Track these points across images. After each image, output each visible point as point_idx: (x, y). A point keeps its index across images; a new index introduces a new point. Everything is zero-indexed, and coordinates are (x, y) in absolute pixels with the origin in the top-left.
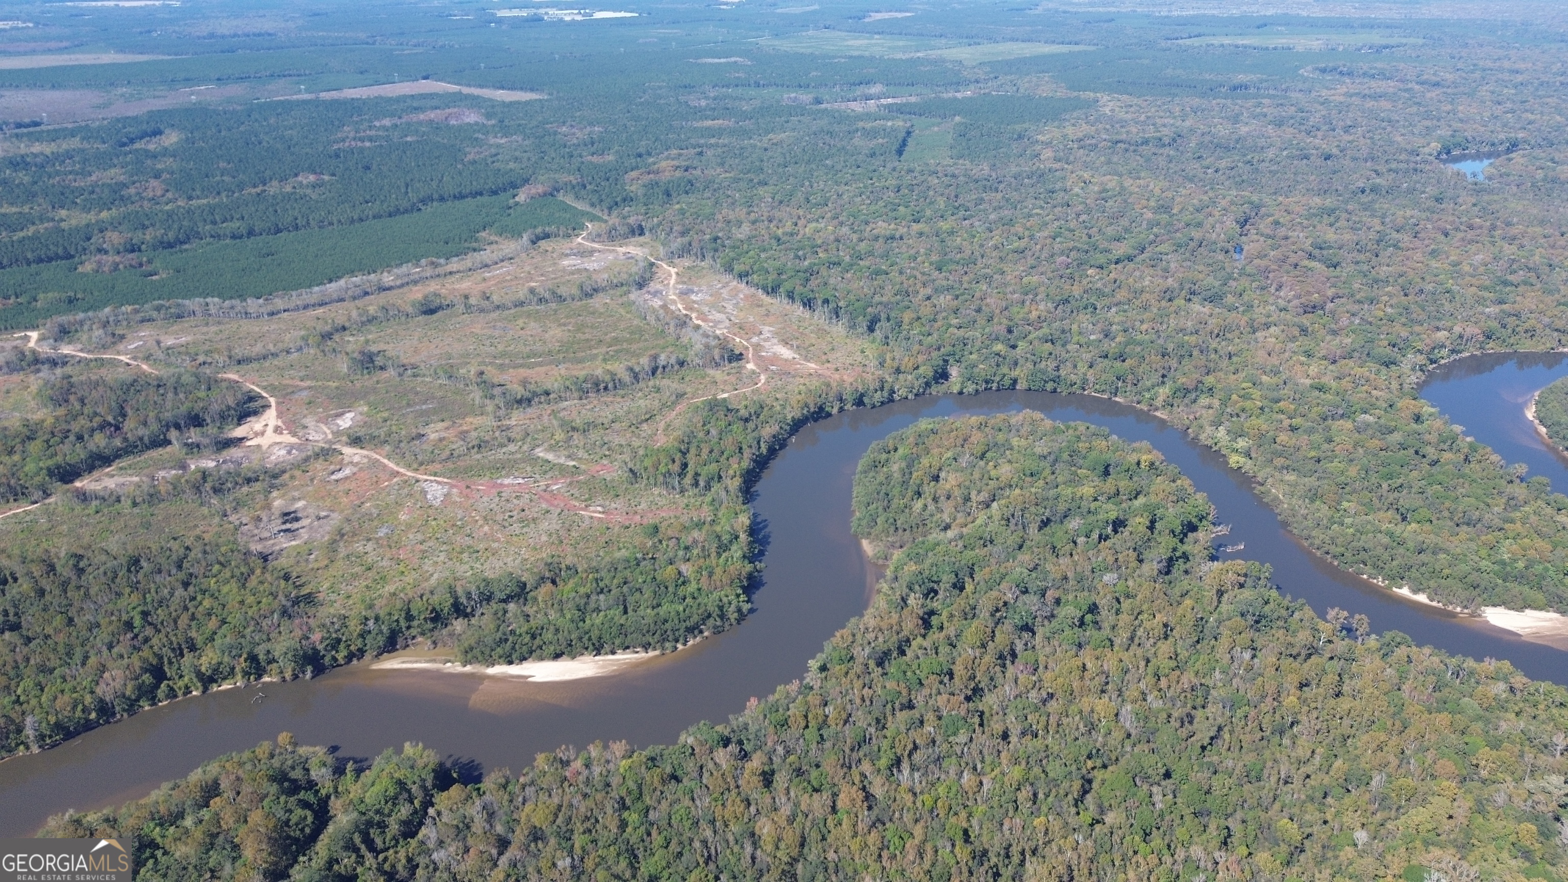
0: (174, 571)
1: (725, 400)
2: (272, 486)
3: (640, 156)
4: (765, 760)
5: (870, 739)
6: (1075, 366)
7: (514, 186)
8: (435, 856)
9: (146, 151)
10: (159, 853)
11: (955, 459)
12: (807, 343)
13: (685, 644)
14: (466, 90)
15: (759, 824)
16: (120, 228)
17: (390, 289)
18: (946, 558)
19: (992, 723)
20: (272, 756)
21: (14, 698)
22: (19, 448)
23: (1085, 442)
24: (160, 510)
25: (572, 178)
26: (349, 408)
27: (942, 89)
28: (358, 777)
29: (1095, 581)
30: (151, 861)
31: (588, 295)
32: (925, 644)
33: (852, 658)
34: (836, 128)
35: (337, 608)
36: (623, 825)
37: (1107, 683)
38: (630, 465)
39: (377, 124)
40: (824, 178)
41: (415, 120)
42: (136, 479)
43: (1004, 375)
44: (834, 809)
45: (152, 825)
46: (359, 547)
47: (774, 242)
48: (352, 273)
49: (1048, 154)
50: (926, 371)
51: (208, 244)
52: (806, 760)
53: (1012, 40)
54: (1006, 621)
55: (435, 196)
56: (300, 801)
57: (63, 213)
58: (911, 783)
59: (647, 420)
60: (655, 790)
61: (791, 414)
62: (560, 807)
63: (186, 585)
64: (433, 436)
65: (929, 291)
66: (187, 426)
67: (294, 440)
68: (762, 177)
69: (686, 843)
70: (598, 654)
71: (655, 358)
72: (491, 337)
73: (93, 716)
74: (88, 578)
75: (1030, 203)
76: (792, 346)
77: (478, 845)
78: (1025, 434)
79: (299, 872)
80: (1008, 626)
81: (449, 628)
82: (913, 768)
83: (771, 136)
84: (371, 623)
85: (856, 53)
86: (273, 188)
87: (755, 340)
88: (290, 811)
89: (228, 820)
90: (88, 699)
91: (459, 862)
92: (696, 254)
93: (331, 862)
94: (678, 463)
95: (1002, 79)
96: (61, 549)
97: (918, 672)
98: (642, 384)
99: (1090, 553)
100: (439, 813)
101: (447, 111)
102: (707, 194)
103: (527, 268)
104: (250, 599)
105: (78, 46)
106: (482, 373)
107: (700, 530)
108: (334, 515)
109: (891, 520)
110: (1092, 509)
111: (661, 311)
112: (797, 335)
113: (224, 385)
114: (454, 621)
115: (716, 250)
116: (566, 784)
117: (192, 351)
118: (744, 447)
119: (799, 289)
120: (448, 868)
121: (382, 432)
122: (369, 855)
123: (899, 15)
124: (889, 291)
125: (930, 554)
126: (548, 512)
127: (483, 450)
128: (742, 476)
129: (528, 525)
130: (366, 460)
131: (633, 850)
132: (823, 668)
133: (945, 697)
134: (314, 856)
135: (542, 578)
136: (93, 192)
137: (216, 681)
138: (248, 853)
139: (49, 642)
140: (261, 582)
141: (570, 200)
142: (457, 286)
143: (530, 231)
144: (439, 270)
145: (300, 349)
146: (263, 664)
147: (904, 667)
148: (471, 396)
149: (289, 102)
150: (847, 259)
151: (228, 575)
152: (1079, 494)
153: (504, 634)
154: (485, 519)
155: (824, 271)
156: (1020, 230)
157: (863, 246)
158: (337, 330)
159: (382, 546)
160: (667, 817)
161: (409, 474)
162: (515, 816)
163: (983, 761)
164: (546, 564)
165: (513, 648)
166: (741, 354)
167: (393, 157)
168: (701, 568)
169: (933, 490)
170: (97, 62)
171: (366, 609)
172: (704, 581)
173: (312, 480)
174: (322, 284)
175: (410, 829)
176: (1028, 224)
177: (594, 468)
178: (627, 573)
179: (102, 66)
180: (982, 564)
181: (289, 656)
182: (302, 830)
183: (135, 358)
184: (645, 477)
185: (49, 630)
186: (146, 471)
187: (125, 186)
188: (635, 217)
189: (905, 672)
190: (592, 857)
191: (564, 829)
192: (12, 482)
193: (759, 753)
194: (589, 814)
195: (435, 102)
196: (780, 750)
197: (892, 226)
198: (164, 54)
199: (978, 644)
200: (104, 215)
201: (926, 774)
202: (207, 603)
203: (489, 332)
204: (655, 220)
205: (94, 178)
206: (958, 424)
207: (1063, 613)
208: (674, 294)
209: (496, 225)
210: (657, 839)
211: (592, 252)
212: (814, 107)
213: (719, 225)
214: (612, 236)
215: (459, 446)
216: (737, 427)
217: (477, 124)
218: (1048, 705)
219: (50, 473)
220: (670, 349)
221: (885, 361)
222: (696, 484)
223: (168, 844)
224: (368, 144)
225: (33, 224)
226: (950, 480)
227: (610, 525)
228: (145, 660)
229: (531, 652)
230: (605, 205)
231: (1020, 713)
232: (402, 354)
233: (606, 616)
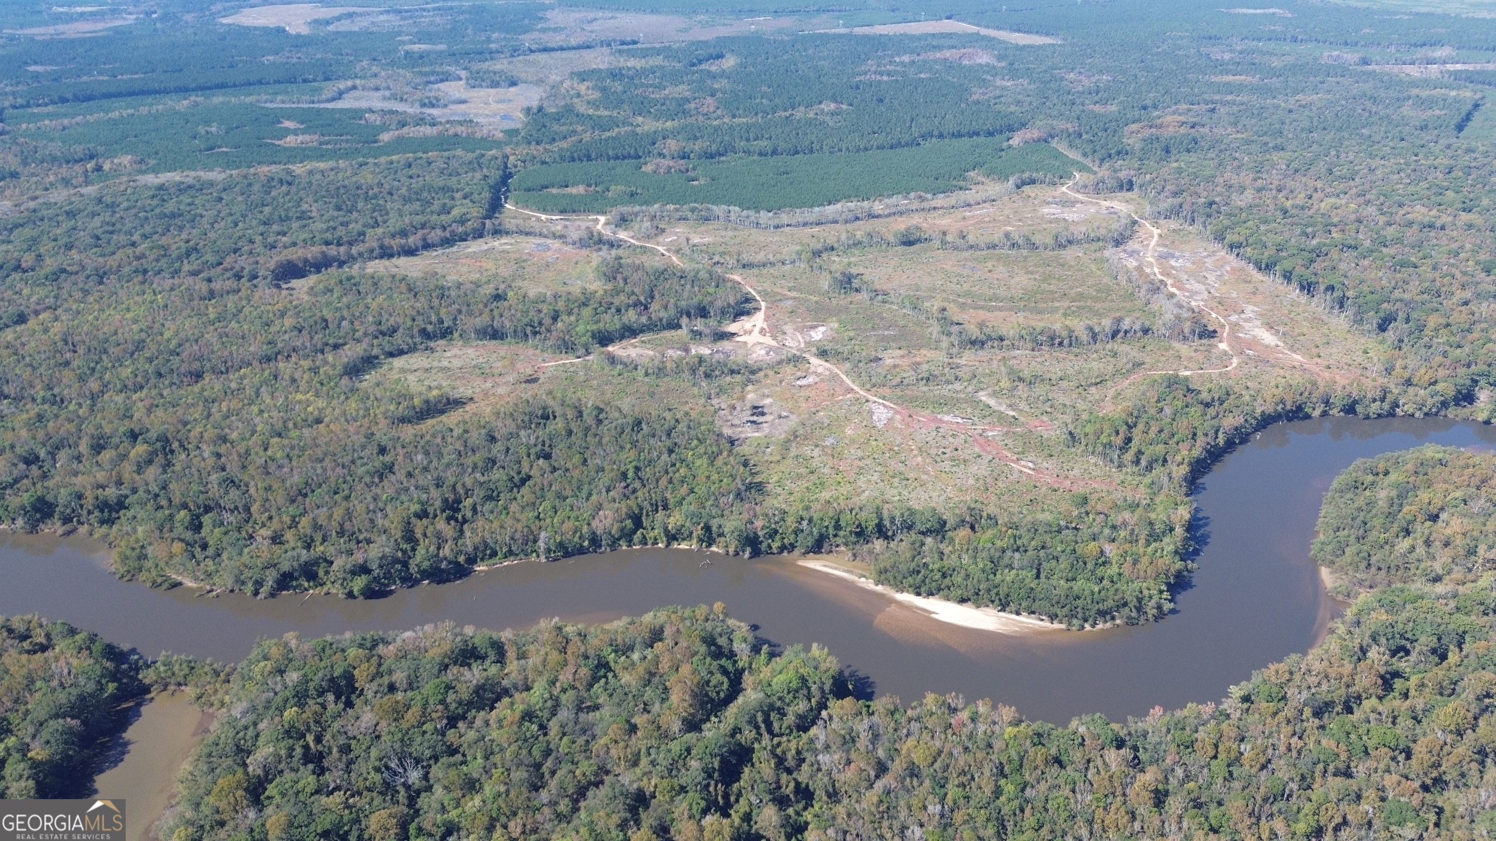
0: (664, 438)
1: (1186, 378)
2: (749, 381)
3: (1145, 108)
4: (1161, 777)
5: (1290, 796)
7: (1011, 129)
8: (820, 757)
9: (709, 72)
10: (610, 675)
11: (1465, 502)
12: (1297, 331)
13: (1093, 626)
14: (984, 31)
16: (678, 137)
17: (878, 217)
18: (1429, 616)
19: (1453, 827)
20: (707, 620)
21: (536, 514)
22: (576, 311)
24: (664, 383)
25: (1069, 126)
26: (823, 322)
28: (770, 660)
30: (603, 680)
31: (1061, 246)
32: (1381, 708)
33: (1284, 698)
34: (1382, 93)
35: (780, 502)
36: (998, 792)
38: (1071, 427)
39: (897, 59)
40: (1357, 149)
41: (931, 57)
42: (651, 353)
45: (609, 649)
46: (807, 450)
47: (1279, 215)
48: (848, 198)
50: (1446, 388)
51: (741, 158)
52: (1207, 793)
55: (936, 133)
56: (721, 666)
57: (640, 119)
59: (1097, 384)
60: (1036, 768)
61: (1262, 407)
62: (940, 753)
63: (671, 451)
64: (889, 362)
65: (1468, 295)
66: (696, 316)
67: (774, 343)
68: (1279, 141)
69: (1059, 834)
70: (1003, 610)
71: (1119, 320)
72: (958, 275)
73: (586, 543)
74: (604, 429)
76: (1278, 331)
77: (860, 762)
79: (709, 730)
81: (870, 545)
83: (1300, 96)
84: (805, 523)
85: (1424, 10)
86: (799, 113)
87: (1234, 318)
88: (712, 673)
89: (665, 665)
90: (585, 529)
91: (840, 771)
92: (1185, 218)
93: (736, 730)
94: (1121, 436)
96: (590, 400)
97: (1365, 738)
98: (1099, 346)
100: (831, 718)
101: (962, 51)
102: (1211, 155)
103: (1006, 212)
104: (715, 477)
106: (944, 309)
107: (1132, 512)
108: (793, 417)
109: (1365, 554)
111: (1135, 273)
112: (1286, 320)
113: (729, 284)
114: (875, 540)
115: (1209, 216)
116: (950, 731)
117: (711, 250)
118: (1199, 433)
119: (1299, 270)
120: (829, 773)
121: (846, 350)
122: (766, 736)
124: (1414, 287)
125: (1409, 606)
126: (979, 456)
127: (930, 383)
128: (1190, 464)
129: (958, 465)
130: (827, 373)
131: (1003, 820)
132: (1246, 699)
133: (1395, 778)
134: (723, 720)
135: (963, 521)
136: (664, 104)
137: (677, 540)
138: (674, 698)
139: (568, 474)
140: (726, 464)
141: (1063, 148)
142: (937, 222)
143: (1017, 175)
144: (925, 205)
145: (793, 262)
146: (714, 535)
147: (1348, 727)
148: (930, 329)
149: (826, 34)
150: (1367, 243)
151: (702, 451)
153: (918, 566)
154: (920, 449)
155: (1334, 254)
157: (1390, 231)
158: (826, 250)
159: (826, 454)
160: (1043, 800)
161: (862, 393)
162: (897, 746)
164: (969, 508)
165: (923, 581)
166: (1215, 332)
167: (905, 91)
168: (1126, 552)
169: (1427, 532)
171: (803, 509)
172: (1126, 569)
173: (781, 382)
174: (822, 205)
175: (804, 725)
177: (1033, 422)
178: (1047, 538)
180: (1478, 635)
181: (735, 534)
182: (718, 693)
183: (668, 250)
184: (1084, 443)
185: (569, 465)
186: (659, 348)
187: (688, 101)
188: (1127, 172)
189: (1348, 733)
190: (961, 812)
191: (940, 775)
192: (567, 337)
193: (1154, 767)
194: (967, 769)
195: (953, 42)
196: (1180, 772)
197: (1434, 212)
199: (1452, 727)
200: (669, 124)
202: (682, 471)
203: (958, 270)
204: (1148, 176)
205: (667, 92)
206: (1477, 460)
208: (1152, 256)
209: (986, 166)
210: (1030, 820)
211: (1074, 203)
212: (1359, 68)
213: (1218, 189)
214: (1098, 189)
215: (910, 376)
216: (1195, 411)
217: (988, 65)
219: (593, 336)
220: (1138, 314)
221: (1393, 368)
222: (1137, 462)
223: (617, 668)
224: (885, 78)
225: (618, 126)
226: (1452, 525)
227: (1038, 484)
228: (630, 508)
229: (939, 590)
230: (1098, 156)
232: (876, 280)
233: (1018, 575)
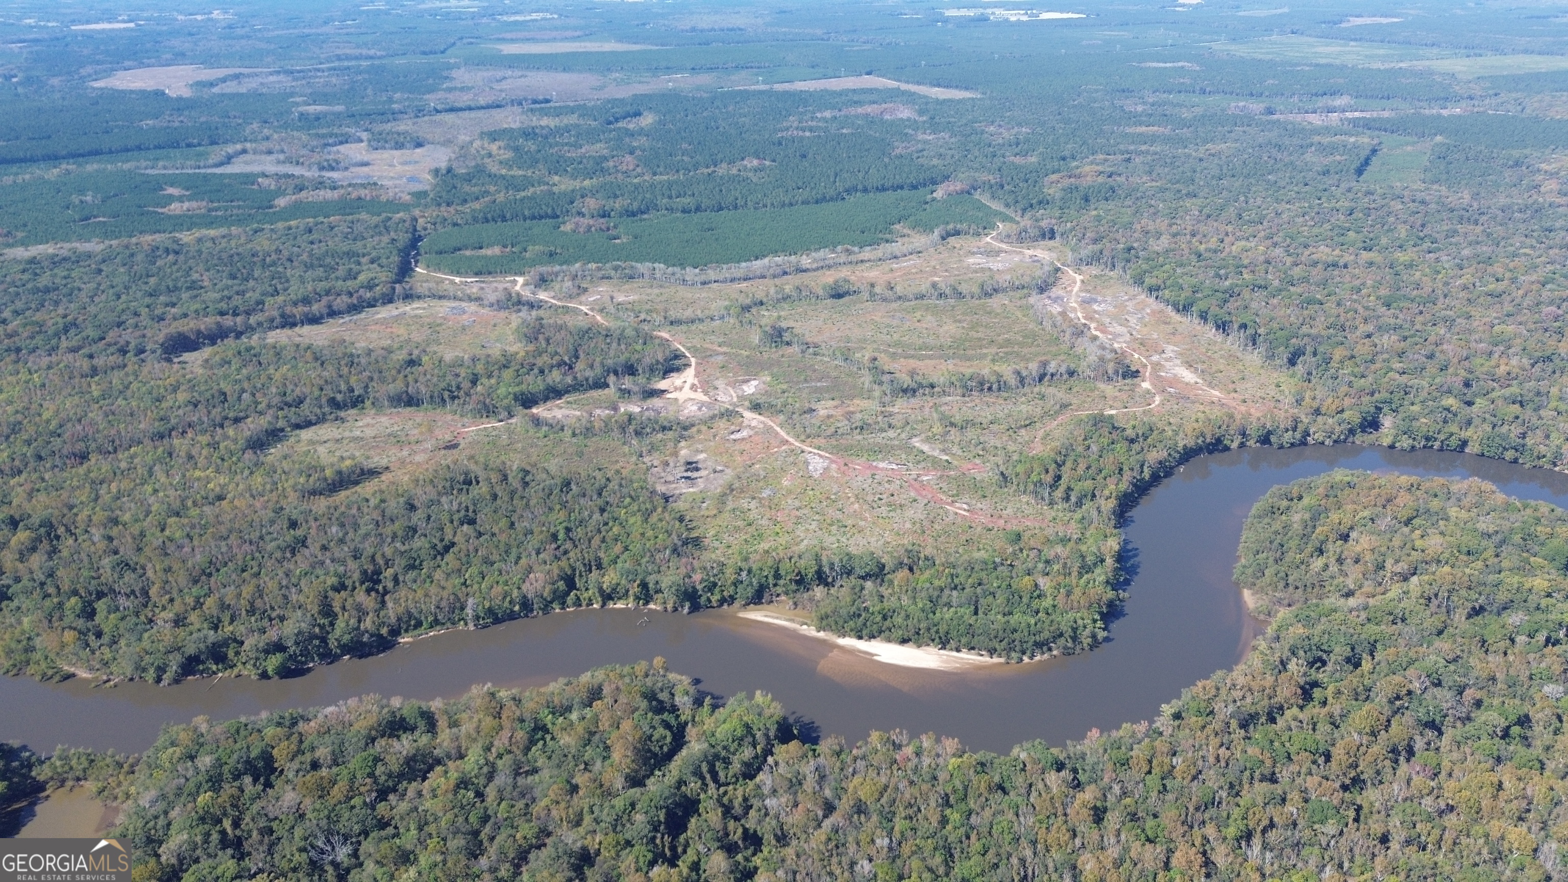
0: (595, 497)
1: (1111, 416)
2: (682, 437)
3: (1064, 159)
4: (1099, 795)
5: (1219, 803)
6: (1547, 437)
7: (934, 182)
8: (767, 802)
9: (627, 130)
10: (548, 737)
11: (1372, 520)
12: (1214, 368)
13: (1031, 658)
14: (904, 87)
15: (1082, 858)
16: (597, 196)
17: (806, 271)
18: (1343, 628)
19: (1370, 821)
20: (647, 675)
21: (462, 580)
22: (496, 373)
23: (1546, 526)
24: (593, 442)
25: (991, 177)
26: (755, 375)
27: (1425, 104)
28: (713, 711)
29: (1532, 690)
30: (541, 742)
31: (988, 295)
32: (1301, 716)
33: (1212, 712)
34: (1287, 141)
35: (717, 555)
36: (944, 821)
37: (1529, 811)
38: (1002, 468)
39: (819, 115)
40: (1264, 194)
41: (853, 113)
42: (578, 413)
43: (1452, 434)
44: (1167, 866)
45: (546, 712)
46: (744, 503)
47: (1194, 258)
48: (775, 252)
49: (1551, 185)
50: (1353, 416)
51: (664, 215)
52: (1143, 806)
53: (1526, 52)
54: (1407, 713)
55: (860, 187)
56: (663, 721)
57: (556, 178)
58: (1259, 861)
59: (1026, 426)
60: (980, 795)
61: (1185, 441)
62: (886, 787)
63: (602, 511)
64: (823, 413)
65: (1370, 328)
66: (623, 374)
67: (705, 398)
68: (1191, 188)
69: (1004, 857)
70: (943, 648)
71: (1045, 364)
72: (888, 326)
73: (517, 608)
74: (531, 491)
75: (1517, 241)
76: (1196, 369)
77: (807, 803)
78: (1468, 505)
79: (654, 784)
80: (1408, 718)
81: (810, 592)
82: (1265, 847)
83: (1209, 146)
84: (744, 574)
85: (1323, 61)
86: (722, 170)
87: (1155, 358)
88: (654, 728)
89: (605, 724)
90: (515, 593)
91: (787, 815)
92: (1106, 264)
93: (681, 783)
94: (1051, 473)
95: (1503, 96)
96: (515, 463)
97: (1287, 744)
98: (1027, 389)
99: (1531, 657)
100: (777, 764)
101: (884, 106)
102: (1128, 202)
103: (933, 263)
104: (650, 533)
105: (588, 35)
106: (875, 359)
107: (1064, 546)
108: (728, 471)
109: (1282, 574)
110: (1543, 605)
111: (1059, 318)
112: (1204, 358)
113: (657, 341)
114: (816, 589)
115: (1128, 261)
116: (895, 767)
117: (637, 309)
118: (1125, 468)
119: (1214, 310)
120: (777, 817)
121: (779, 402)
122: (712, 785)
123: (1384, 21)
124: (1320, 323)
125: (1323, 619)
126: (915, 501)
127: (864, 432)
128: (1117, 498)
129: (894, 510)
130: (761, 426)
131: (950, 849)
132: (1177, 716)
133: (1317, 779)
134: (667, 774)
135: (901, 563)
136: (581, 162)
137: (612, 599)
138: (616, 756)
139: (494, 539)
140: (661, 520)
141: (984, 198)
142: (865, 274)
143: (942, 227)
144: (853, 258)
145: (722, 318)
146: (651, 592)
147: (1271, 736)
148: (862, 379)
149: (746, 91)
150: (1276, 283)
151: (636, 508)
152: (1527, 586)
153: (859, 609)
154: (857, 497)
155: (1246, 294)
156: (1500, 270)
157: (1297, 272)
158: (755, 304)
159: (763, 506)
160: (988, 825)
161: (797, 444)
162: (844, 785)
163: (1352, 860)
164: (906, 550)
165: (865, 624)
166: (1138, 372)
167: (828, 147)
168: (1059, 584)
169: (1338, 550)
170: (600, 50)
171: (742, 561)
172: (1061, 600)
173: (714, 436)
174: (749, 260)
175: (750, 772)
176: (1511, 265)
177: (966, 465)
178: (983, 575)
179: (604, 53)
180: (1388, 643)
181: (673, 589)
182: (661, 747)
183: (592, 309)
184: (1015, 483)
185: (495, 530)
186: (586, 408)
187: (606, 159)
188: (1048, 221)
189: (1272, 742)
190: (909, 843)
191: (887, 809)
192: (488, 401)
193: (1093, 786)
194: (913, 801)
195: (874, 97)
196: (1117, 789)
197: (1337, 252)
198: (652, 44)
199: (1367, 730)
200: (587, 183)
201: (1280, 856)
202: (616, 530)
203: (887, 321)
204: (1069, 225)
205: (583, 150)
206: (1382, 481)
207: (1483, 718)
208: (1076, 302)
209: (912, 218)
210: (976, 845)
211: (998, 252)
212: (1264, 118)
213: (1136, 235)
214: (1021, 238)
215: (844, 425)
216: (1121, 447)
217: (909, 119)
218: (1446, 818)
219: (516, 398)
220: (1062, 357)
221: (1303, 399)
222: (1067, 499)
223: (555, 730)
224: (808, 134)
225: (533, 186)
226: (1361, 542)
227: (973, 525)
228: (561, 569)
229: (881, 632)
230: (1020, 206)
231: (1407, 819)
232: (807, 333)
233: (956, 613)
